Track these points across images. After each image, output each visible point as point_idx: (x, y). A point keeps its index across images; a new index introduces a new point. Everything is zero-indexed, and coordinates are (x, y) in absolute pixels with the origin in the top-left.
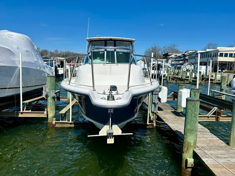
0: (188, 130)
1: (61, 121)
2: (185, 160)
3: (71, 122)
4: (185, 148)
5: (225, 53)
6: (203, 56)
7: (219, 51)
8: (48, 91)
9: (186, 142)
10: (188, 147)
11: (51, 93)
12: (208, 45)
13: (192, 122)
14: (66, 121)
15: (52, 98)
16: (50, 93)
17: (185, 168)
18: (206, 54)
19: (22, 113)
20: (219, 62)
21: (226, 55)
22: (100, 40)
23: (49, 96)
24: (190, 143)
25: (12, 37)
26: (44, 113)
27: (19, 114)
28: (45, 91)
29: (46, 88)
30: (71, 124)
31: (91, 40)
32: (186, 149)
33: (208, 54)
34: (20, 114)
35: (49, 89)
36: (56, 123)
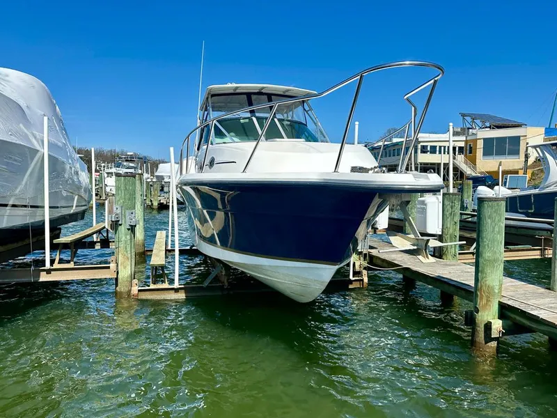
0: (486, 260)
1: (152, 286)
2: (482, 326)
3: (176, 285)
4: (481, 299)
5: (431, 146)
6: (386, 153)
7: (420, 142)
8: (119, 211)
9: (484, 288)
10: (488, 297)
11: (128, 218)
12: (389, 131)
13: (496, 243)
14: (166, 285)
15: (128, 229)
16: (125, 216)
17: (484, 342)
18: (392, 149)
19: (49, 272)
20: (421, 164)
21: (433, 150)
22: (235, 94)
23: (121, 225)
24: (493, 288)
25: (7, 78)
26: (109, 268)
27: (41, 273)
28: (110, 212)
29: (112, 206)
30: (176, 290)
31: (212, 93)
32: (484, 301)
33: (396, 148)
34: (43, 274)
35: (122, 207)
36: (139, 291)
